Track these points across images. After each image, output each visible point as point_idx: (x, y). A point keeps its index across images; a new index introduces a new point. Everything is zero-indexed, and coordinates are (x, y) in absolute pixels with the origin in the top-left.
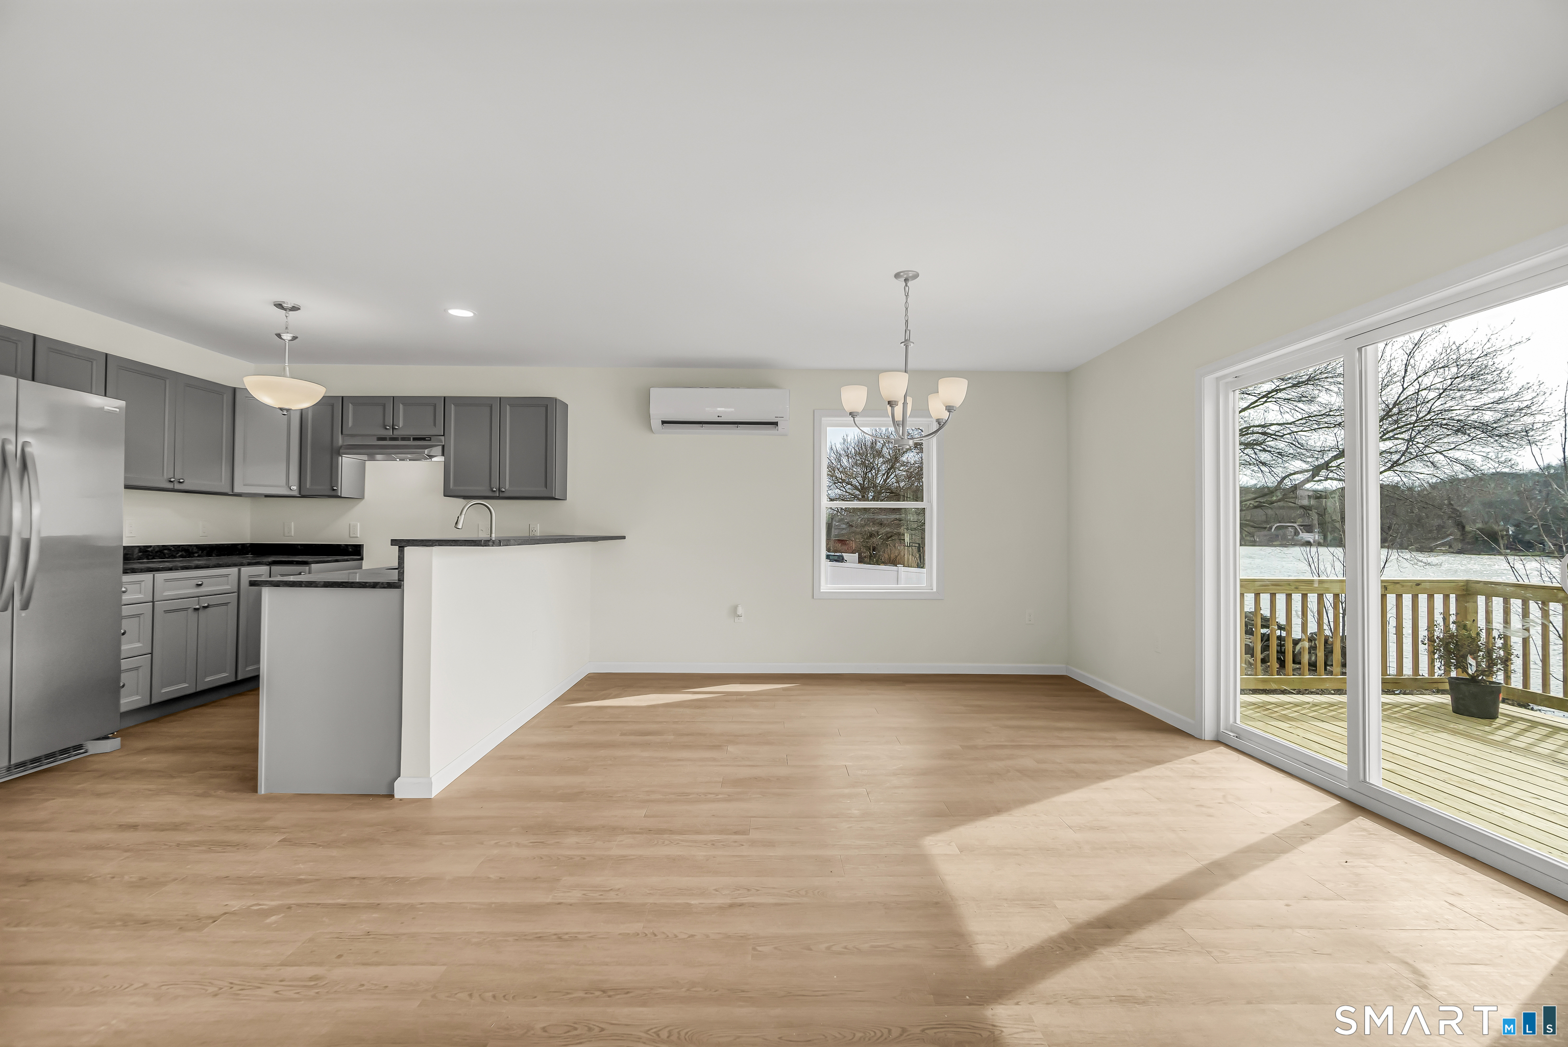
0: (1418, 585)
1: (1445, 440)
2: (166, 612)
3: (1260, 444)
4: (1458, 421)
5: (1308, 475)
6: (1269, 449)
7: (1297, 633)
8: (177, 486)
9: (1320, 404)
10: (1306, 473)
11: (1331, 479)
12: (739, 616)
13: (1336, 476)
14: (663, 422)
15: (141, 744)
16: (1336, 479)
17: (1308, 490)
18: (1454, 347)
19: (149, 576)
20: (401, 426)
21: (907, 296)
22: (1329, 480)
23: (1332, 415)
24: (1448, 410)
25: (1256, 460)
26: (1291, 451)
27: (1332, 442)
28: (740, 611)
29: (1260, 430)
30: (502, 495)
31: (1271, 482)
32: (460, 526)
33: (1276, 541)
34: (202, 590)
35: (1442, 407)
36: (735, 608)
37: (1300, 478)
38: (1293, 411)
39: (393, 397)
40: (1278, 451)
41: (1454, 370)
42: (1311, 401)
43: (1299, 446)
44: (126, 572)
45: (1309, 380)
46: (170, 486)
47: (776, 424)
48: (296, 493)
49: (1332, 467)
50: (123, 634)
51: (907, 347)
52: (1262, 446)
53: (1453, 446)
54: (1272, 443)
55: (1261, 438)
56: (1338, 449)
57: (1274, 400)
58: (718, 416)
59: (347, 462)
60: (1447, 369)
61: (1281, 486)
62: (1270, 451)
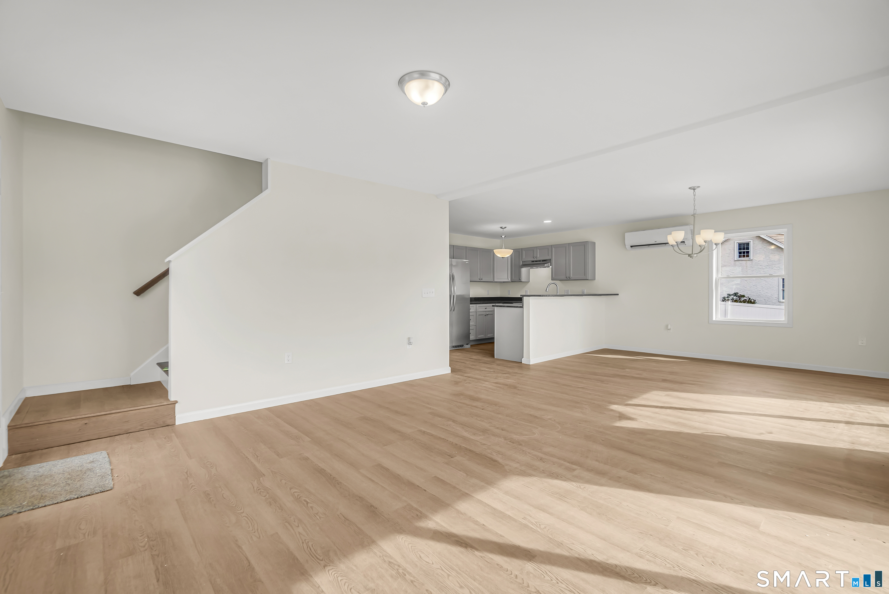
2: (479, 315)
8: (481, 280)
12: (669, 329)
14: (631, 246)
15: (474, 348)
19: (475, 305)
20: (538, 257)
21: (695, 195)
28: (669, 327)
30: (570, 279)
32: (547, 291)
34: (486, 310)
36: (667, 326)
39: (536, 247)
44: (471, 304)
46: (480, 280)
48: (510, 281)
50: (470, 320)
58: (655, 242)
59: (524, 270)
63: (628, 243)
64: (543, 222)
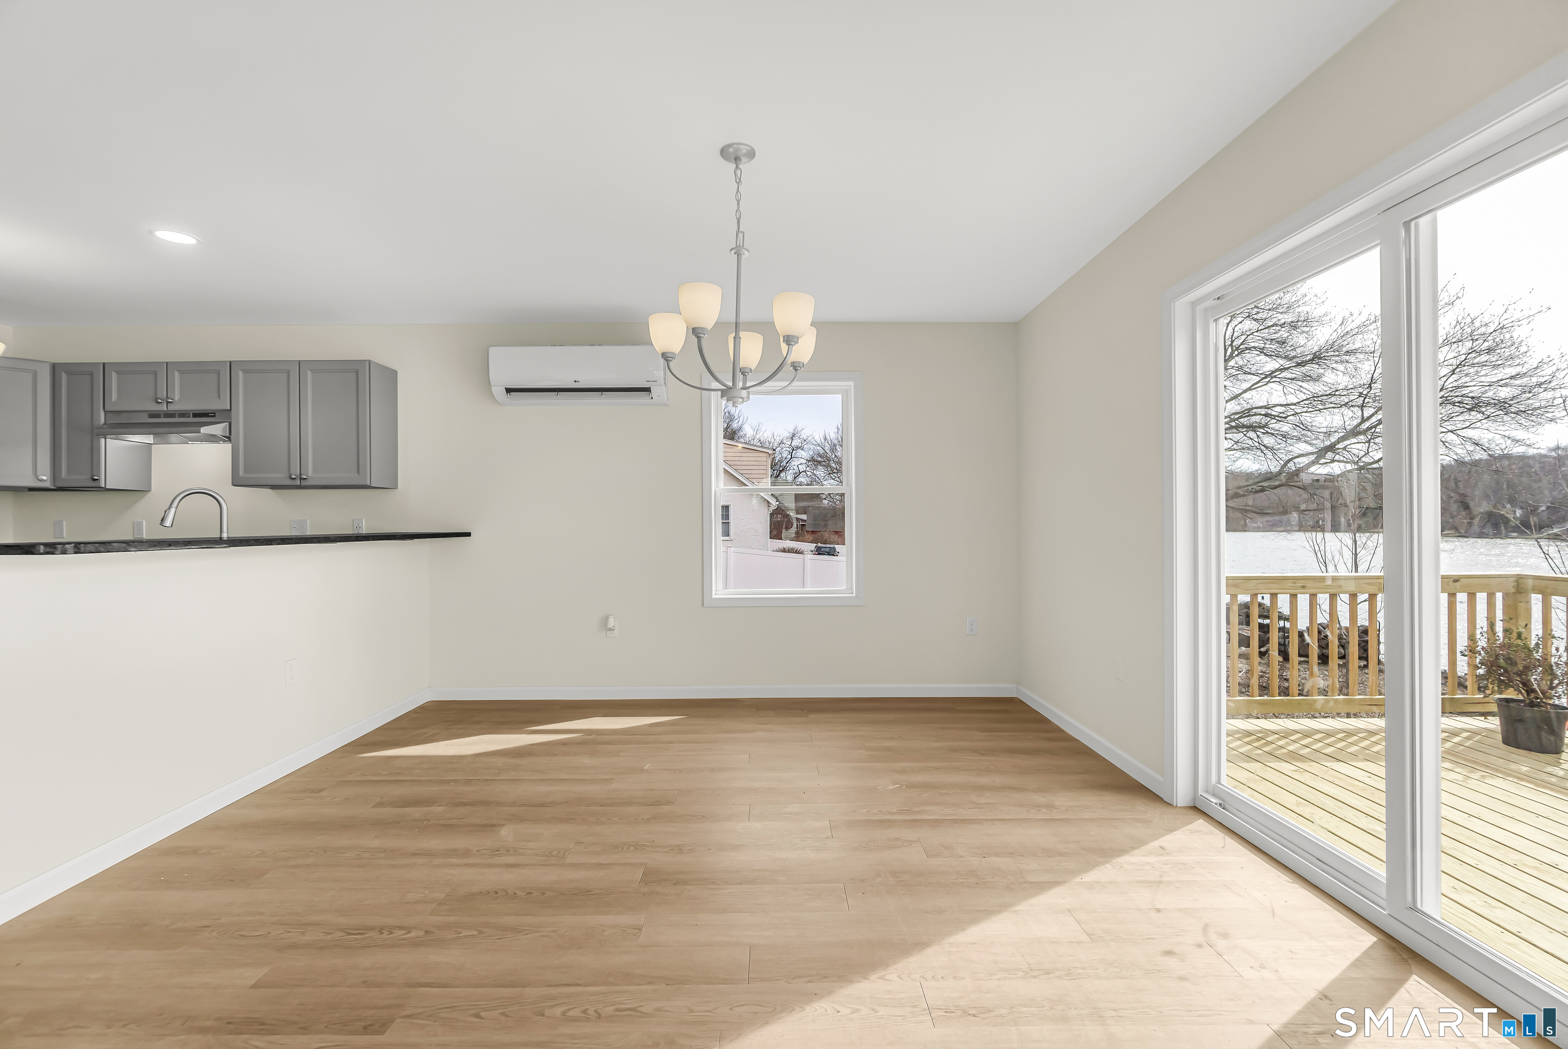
0: (1456, 581)
1: (1460, 418)
3: (1263, 427)
4: (1473, 398)
5: (1312, 457)
6: (1272, 431)
7: (1303, 623)
9: (1326, 384)
10: (1311, 456)
11: (1339, 461)
12: (610, 630)
13: (1342, 458)
14: (509, 390)
16: (1343, 461)
17: (1312, 473)
18: (1468, 320)
20: (176, 399)
21: (739, 182)
22: (1336, 462)
23: (1338, 395)
24: (1462, 387)
25: (1259, 443)
26: (1296, 434)
27: (1339, 422)
28: (611, 623)
29: (1263, 411)
30: (304, 483)
31: (1275, 467)
32: (168, 523)
33: (1280, 527)
35: (1455, 384)
36: (606, 619)
37: (1304, 461)
38: (1297, 392)
39: (167, 363)
40: (1282, 433)
41: (1469, 344)
42: (1316, 379)
43: (1304, 428)
45: (1312, 360)
47: (647, 390)
48: (49, 485)
49: (1338, 449)
51: (739, 255)
52: (1265, 429)
53: (1468, 424)
54: (1276, 426)
55: (1264, 420)
56: (1345, 429)
57: (1278, 380)
58: (575, 381)
59: (111, 445)
60: (1460, 343)
61: (1285, 469)
62: (1273, 434)
63: (500, 375)
64: (151, 232)
